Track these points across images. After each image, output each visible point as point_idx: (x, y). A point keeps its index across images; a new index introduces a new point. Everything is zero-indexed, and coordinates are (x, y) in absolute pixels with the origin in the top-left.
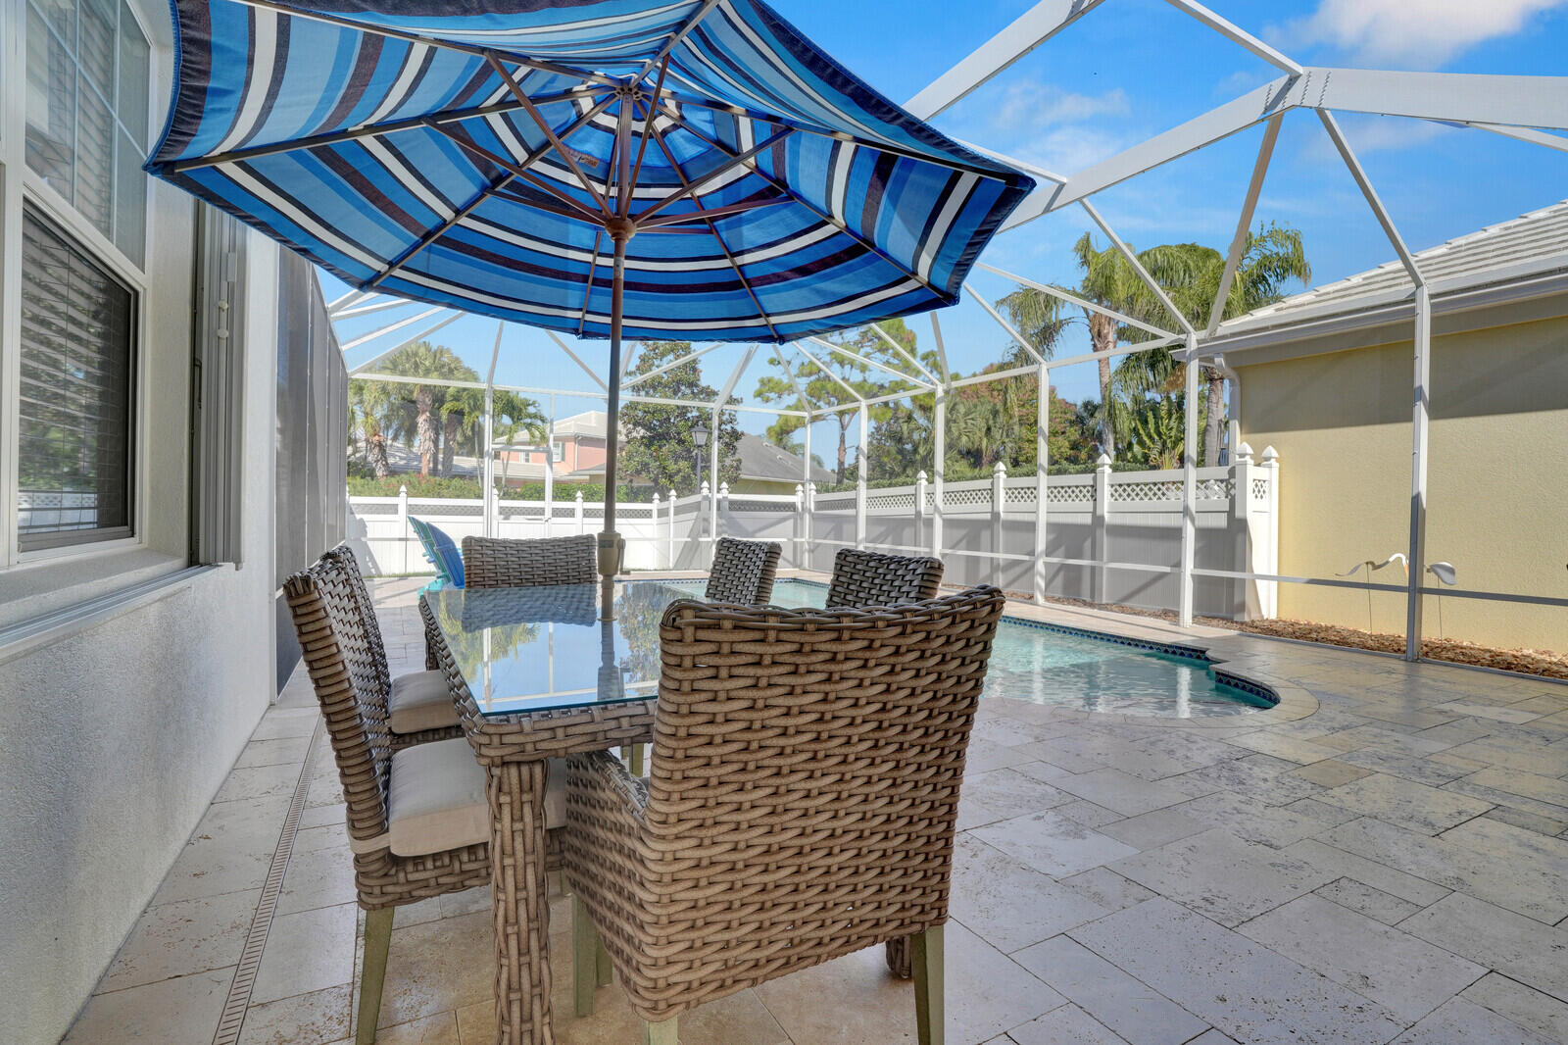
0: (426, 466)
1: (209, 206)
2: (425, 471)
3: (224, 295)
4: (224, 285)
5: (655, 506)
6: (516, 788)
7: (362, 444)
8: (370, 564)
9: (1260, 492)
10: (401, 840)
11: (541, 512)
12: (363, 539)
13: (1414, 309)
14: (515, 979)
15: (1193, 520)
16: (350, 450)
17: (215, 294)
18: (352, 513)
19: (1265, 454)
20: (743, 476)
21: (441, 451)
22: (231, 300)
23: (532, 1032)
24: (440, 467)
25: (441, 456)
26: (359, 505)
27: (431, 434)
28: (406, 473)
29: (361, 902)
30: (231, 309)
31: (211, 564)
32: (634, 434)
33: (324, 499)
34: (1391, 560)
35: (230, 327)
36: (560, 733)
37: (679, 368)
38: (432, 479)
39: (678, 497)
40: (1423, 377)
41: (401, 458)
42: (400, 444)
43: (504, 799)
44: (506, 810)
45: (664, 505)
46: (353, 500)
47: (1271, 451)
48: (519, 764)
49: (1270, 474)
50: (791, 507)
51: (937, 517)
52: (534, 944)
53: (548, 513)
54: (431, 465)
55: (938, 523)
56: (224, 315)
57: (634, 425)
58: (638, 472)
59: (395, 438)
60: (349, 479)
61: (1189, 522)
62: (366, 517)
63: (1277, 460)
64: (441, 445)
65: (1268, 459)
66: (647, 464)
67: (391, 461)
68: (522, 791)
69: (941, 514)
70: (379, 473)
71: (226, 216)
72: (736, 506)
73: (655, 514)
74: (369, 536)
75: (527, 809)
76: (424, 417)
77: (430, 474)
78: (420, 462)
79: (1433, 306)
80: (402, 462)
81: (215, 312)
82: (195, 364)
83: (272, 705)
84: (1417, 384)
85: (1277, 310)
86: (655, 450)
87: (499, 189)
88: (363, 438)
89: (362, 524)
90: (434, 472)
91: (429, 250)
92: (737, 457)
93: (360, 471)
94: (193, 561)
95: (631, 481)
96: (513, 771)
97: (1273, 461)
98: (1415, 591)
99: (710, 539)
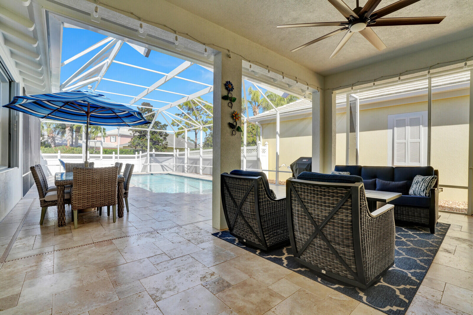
0: (69, 143)
1: (12, 110)
2: (68, 145)
3: (15, 123)
4: (15, 121)
5: (136, 155)
6: (60, 189)
7: (46, 137)
8: (48, 173)
9: (264, 151)
10: (46, 199)
11: (99, 157)
12: (46, 165)
13: (276, 116)
14: (60, 210)
15: (246, 159)
16: (41, 138)
17: (13, 123)
18: (43, 158)
19: (266, 143)
20: (168, 147)
21: (74, 139)
22: (16, 123)
23: (62, 216)
24: (74, 144)
25: (74, 141)
26: (45, 156)
27: (71, 134)
28: (62, 146)
29: (41, 206)
30: (17, 125)
31: (13, 167)
32: (136, 134)
33: (33, 154)
34: (282, 166)
35: (16, 128)
36: (66, 183)
37: (149, 116)
38: (71, 148)
39: (142, 153)
40: (278, 130)
41: (60, 141)
42: (59, 136)
43: (59, 190)
44: (59, 191)
45: (139, 155)
46: (43, 155)
47: (267, 143)
48: (60, 186)
49: (266, 148)
50: (172, 155)
51: (201, 158)
52: (62, 206)
53: (101, 158)
54: (71, 143)
55: (201, 160)
56: (15, 126)
57: (135, 132)
58: (137, 146)
59: (58, 134)
60: (41, 148)
61: (244, 158)
62: (47, 159)
63: (268, 145)
64: (74, 137)
65: (266, 144)
66: (139, 143)
67: (56, 142)
68: (61, 189)
69: (202, 157)
70: (53, 146)
71: (15, 111)
72: (157, 155)
73: (136, 158)
74: (48, 165)
75: (62, 191)
76: (68, 129)
77: (70, 146)
78: (67, 142)
79: (280, 116)
80: (60, 142)
81: (13, 126)
82: (10, 134)
83: (22, 199)
84: (277, 131)
85: (269, 112)
86: (141, 139)
87: (69, 104)
88: (47, 134)
89: (46, 161)
90: (72, 145)
91: (56, 112)
92: (167, 141)
93: (45, 145)
94: (9, 167)
95: (136, 148)
96: (60, 187)
97: (267, 145)
98: (277, 172)
99: (147, 164)
